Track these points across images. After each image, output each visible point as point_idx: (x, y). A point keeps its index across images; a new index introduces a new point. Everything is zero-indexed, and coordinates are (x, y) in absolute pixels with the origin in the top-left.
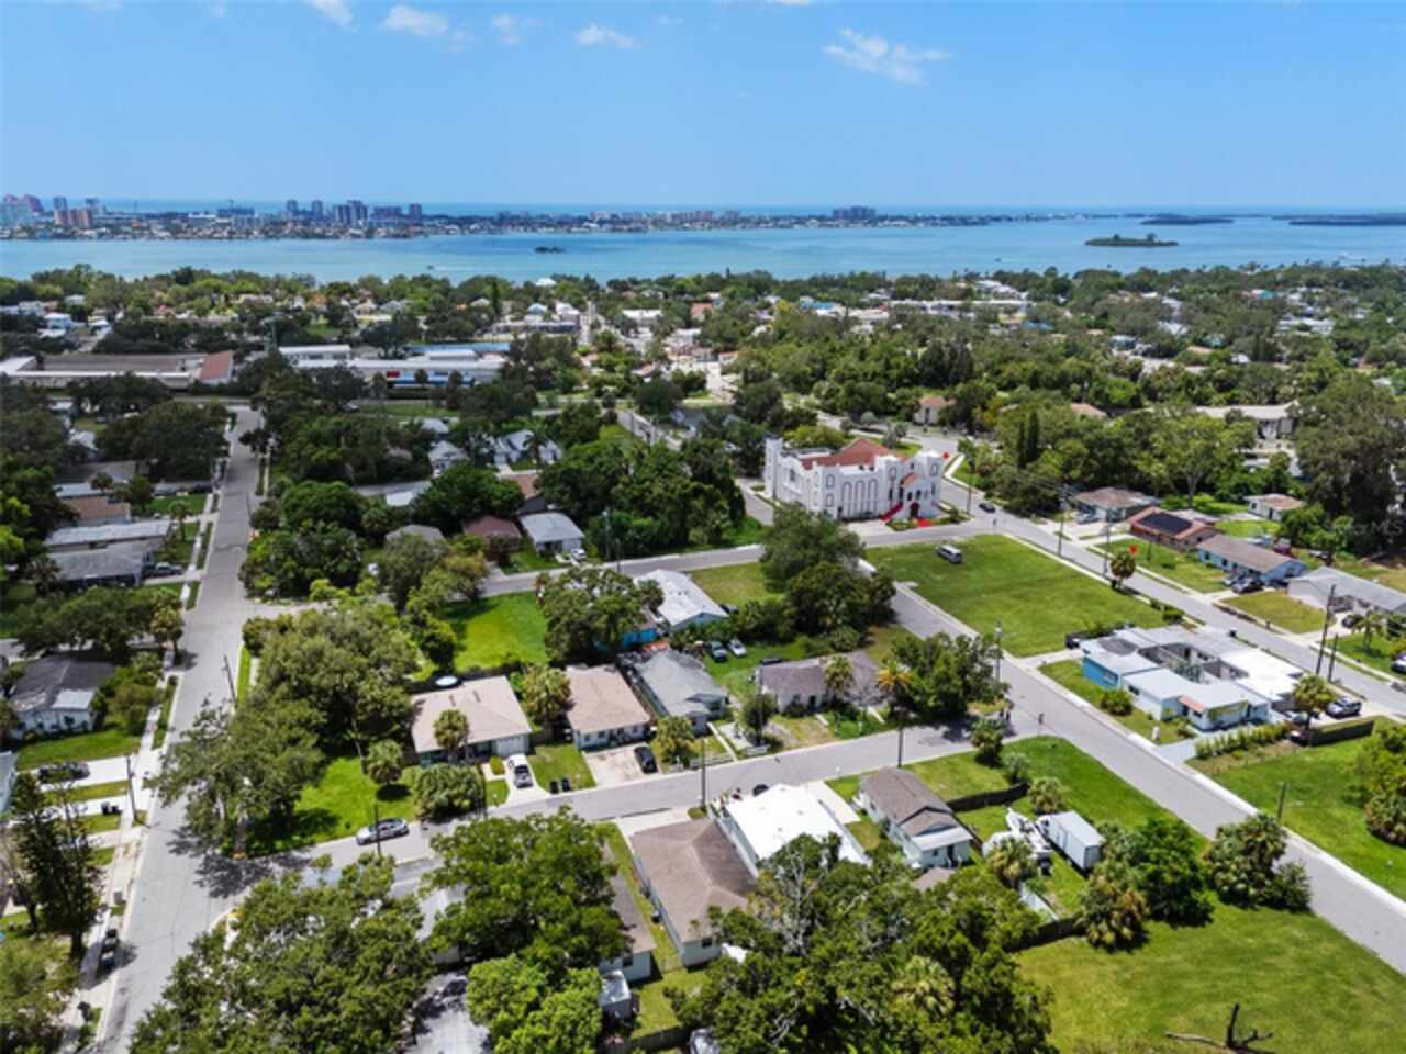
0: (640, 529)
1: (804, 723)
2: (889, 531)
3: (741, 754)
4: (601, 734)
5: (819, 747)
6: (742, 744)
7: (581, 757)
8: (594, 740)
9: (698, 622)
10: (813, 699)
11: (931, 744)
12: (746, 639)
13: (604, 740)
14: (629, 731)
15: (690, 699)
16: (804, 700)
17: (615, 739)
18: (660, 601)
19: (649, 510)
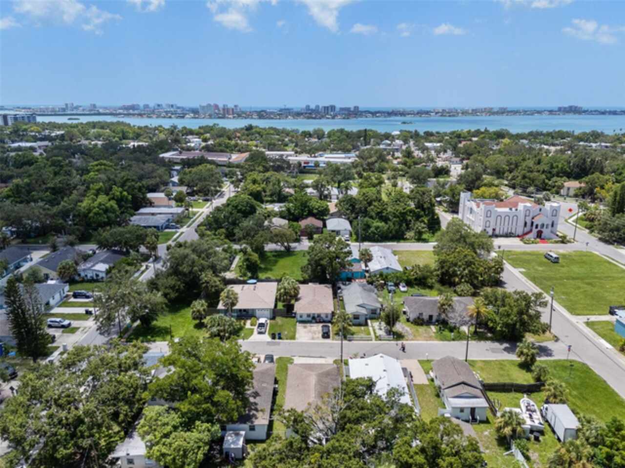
0: (377, 228)
1: (422, 329)
2: (522, 243)
3: (378, 338)
4: (309, 316)
5: (425, 342)
6: (382, 333)
7: (295, 325)
8: (305, 318)
9: (385, 272)
10: (431, 317)
11: (493, 352)
12: (409, 284)
13: (310, 319)
14: (323, 316)
15: (358, 306)
16: (426, 317)
17: (315, 319)
18: (370, 260)
19: (385, 220)
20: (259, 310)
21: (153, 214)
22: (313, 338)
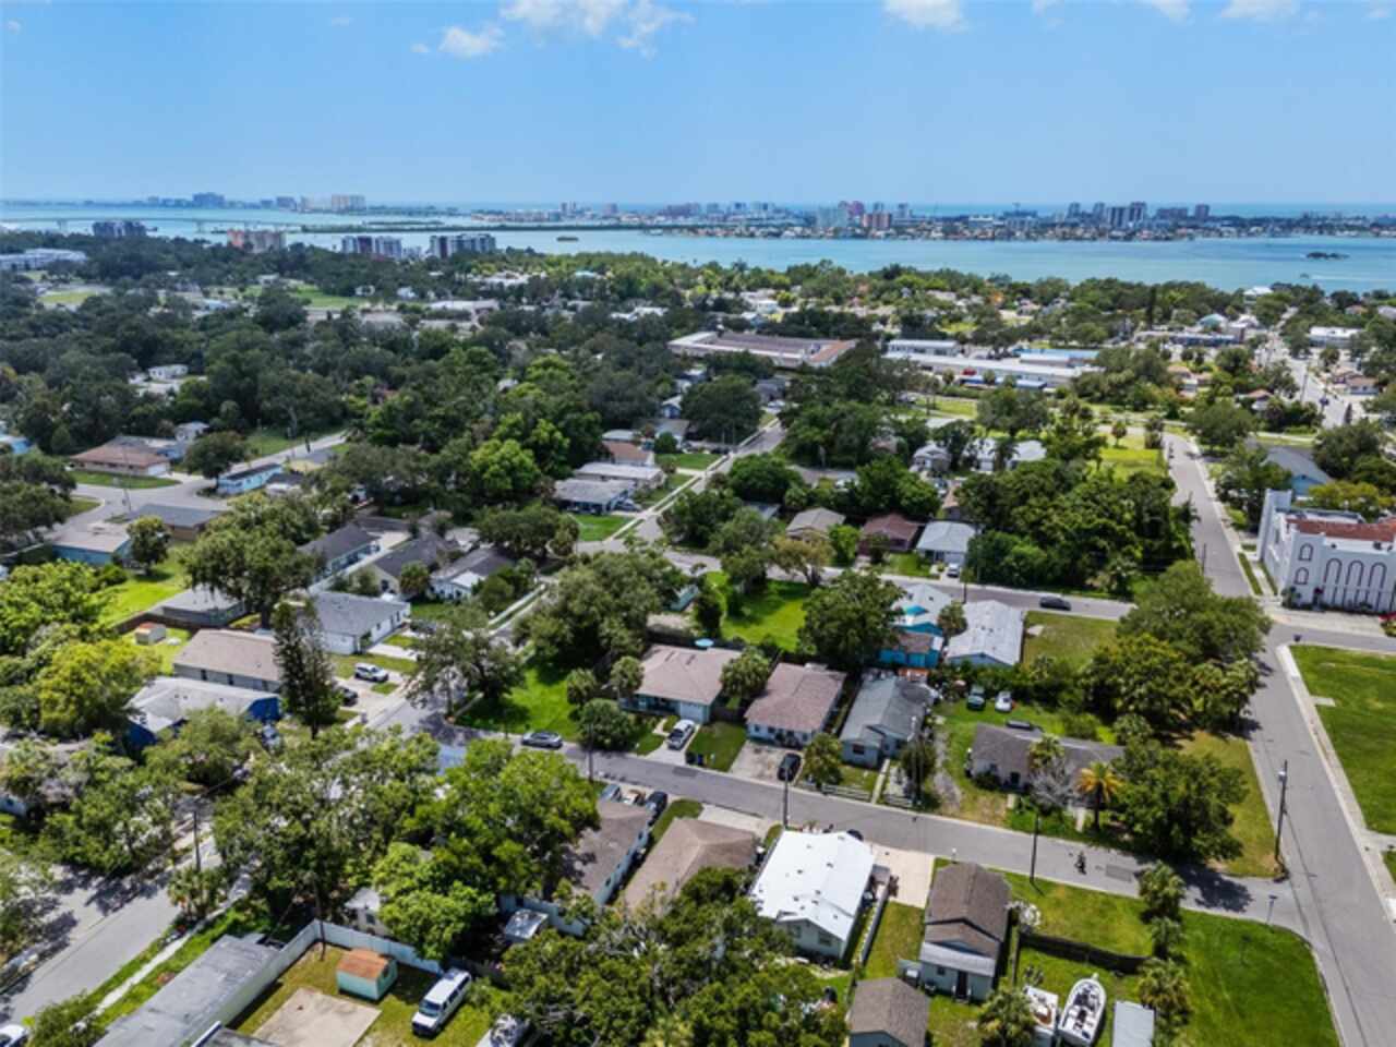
0: (1020, 557)
1: (985, 798)
2: (1380, 634)
3: (884, 799)
4: (771, 730)
5: (976, 825)
6: (895, 790)
7: (742, 744)
8: (764, 733)
9: (977, 662)
10: (1015, 777)
12: (1020, 695)
13: (773, 737)
14: (798, 736)
15: (871, 728)
16: (1004, 773)
17: (781, 739)
18: (958, 632)
19: (1044, 540)
20: (685, 703)
21: (604, 478)
22: (761, 776)
